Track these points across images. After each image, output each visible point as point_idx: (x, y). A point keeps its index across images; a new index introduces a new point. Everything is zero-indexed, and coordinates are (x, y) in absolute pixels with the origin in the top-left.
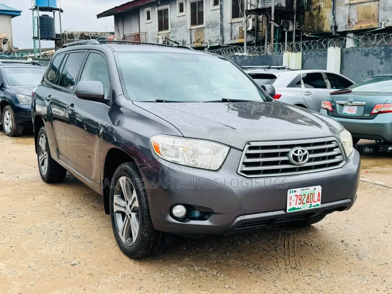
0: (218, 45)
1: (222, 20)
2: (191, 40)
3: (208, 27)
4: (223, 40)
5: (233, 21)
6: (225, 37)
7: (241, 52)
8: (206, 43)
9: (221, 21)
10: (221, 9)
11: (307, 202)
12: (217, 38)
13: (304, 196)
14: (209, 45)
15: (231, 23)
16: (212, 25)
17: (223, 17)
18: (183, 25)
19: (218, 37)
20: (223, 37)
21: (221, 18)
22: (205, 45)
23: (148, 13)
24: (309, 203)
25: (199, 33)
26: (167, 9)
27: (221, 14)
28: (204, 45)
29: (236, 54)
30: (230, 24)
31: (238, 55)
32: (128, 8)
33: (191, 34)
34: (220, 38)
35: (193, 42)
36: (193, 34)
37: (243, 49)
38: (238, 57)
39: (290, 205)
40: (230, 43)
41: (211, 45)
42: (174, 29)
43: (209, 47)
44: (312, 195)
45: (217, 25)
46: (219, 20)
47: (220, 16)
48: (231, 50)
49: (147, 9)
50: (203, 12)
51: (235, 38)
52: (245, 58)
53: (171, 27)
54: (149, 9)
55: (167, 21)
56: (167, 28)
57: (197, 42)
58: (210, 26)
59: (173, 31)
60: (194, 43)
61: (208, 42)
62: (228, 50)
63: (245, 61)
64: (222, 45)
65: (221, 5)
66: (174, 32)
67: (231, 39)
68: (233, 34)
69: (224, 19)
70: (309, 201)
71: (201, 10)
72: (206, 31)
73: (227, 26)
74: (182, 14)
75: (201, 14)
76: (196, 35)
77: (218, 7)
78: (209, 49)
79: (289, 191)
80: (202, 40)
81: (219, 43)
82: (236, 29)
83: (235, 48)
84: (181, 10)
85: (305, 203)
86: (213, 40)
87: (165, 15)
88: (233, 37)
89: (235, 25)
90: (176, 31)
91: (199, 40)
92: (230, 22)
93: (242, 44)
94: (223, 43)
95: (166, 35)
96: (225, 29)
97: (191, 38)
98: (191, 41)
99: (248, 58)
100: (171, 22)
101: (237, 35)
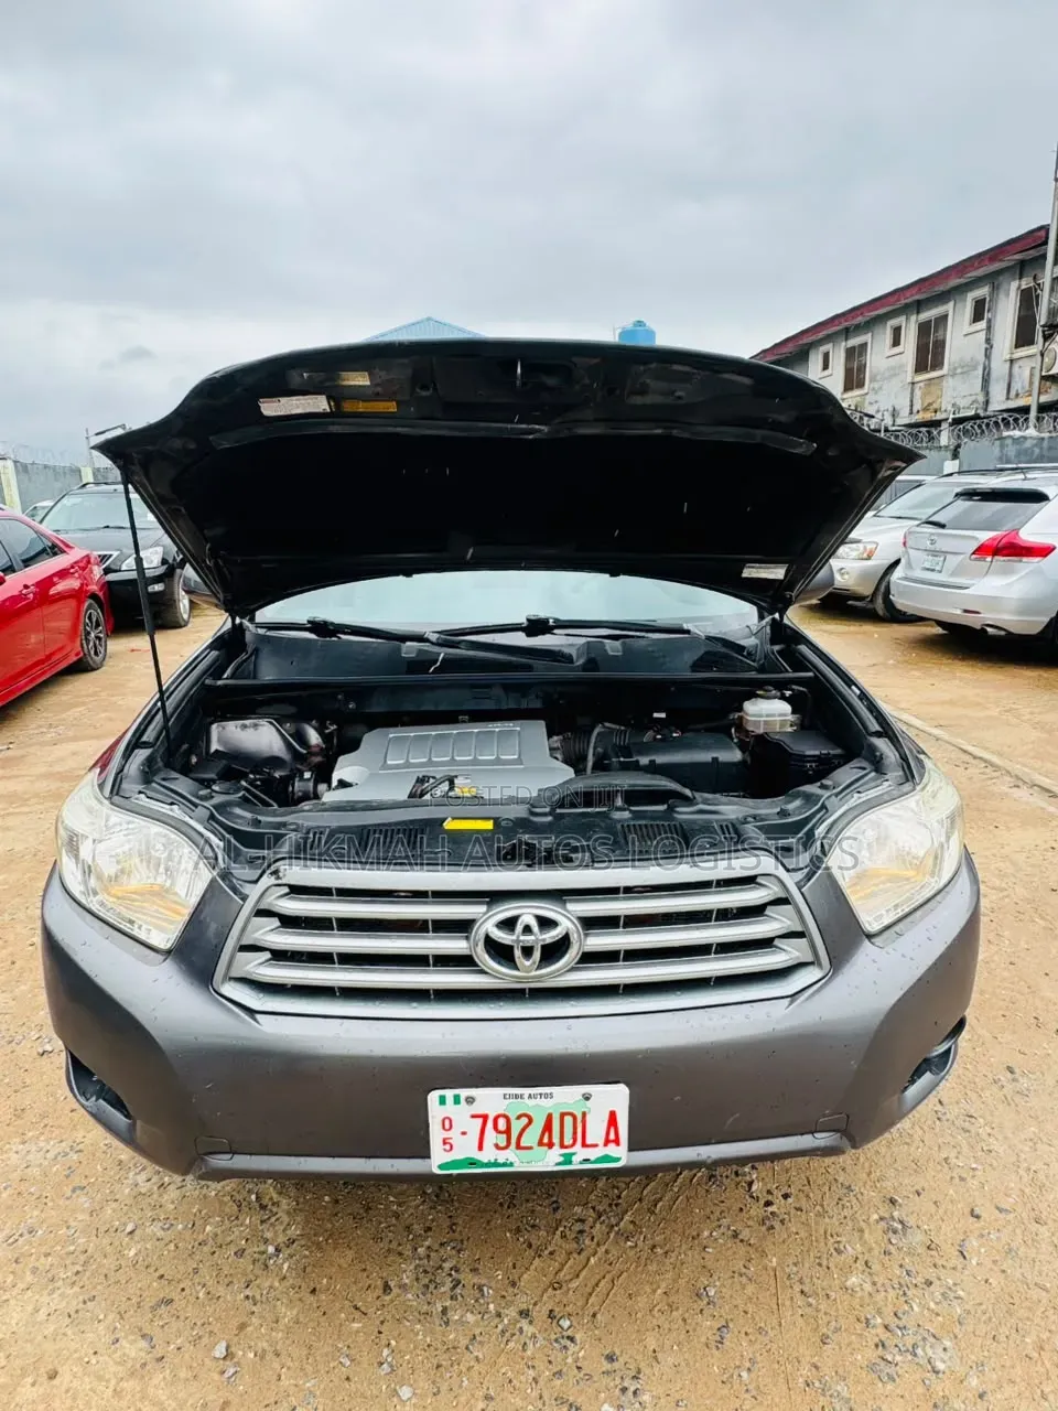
0: (973, 413)
1: (988, 355)
2: (912, 406)
3: (954, 375)
4: (987, 402)
5: (1016, 356)
6: (991, 395)
7: (1020, 430)
8: (945, 411)
9: (984, 358)
10: (989, 328)
11: (541, 1143)
12: (973, 398)
13: (524, 1121)
14: (952, 416)
15: (1012, 361)
16: (965, 369)
17: (991, 347)
18: (895, 375)
19: (976, 394)
20: (987, 394)
21: (986, 349)
22: (943, 416)
23: (826, 357)
24: (556, 1147)
25: (933, 388)
26: (866, 344)
27: (988, 340)
28: (939, 416)
29: (1005, 434)
30: (1008, 363)
31: (1009, 437)
32: (786, 350)
33: (912, 393)
34: (981, 398)
35: (915, 410)
36: (918, 393)
37: (1026, 420)
38: (1009, 441)
39: (448, 1147)
40: (1004, 407)
41: (957, 416)
42: (876, 385)
43: (950, 420)
44: (568, 1120)
45: (975, 368)
46: (981, 358)
47: (984, 346)
48: (996, 423)
49: (823, 349)
50: (944, 342)
51: (1017, 395)
52: (1028, 444)
53: (871, 381)
54: (828, 347)
55: (862, 368)
56: (861, 385)
57: (925, 409)
58: (959, 371)
59: (874, 389)
60: (918, 412)
61: (950, 408)
62: (988, 425)
63: (1026, 450)
64: (982, 415)
65: (989, 321)
66: (876, 391)
67: (1008, 398)
68: (1012, 385)
69: (995, 353)
70: (556, 1140)
71: (941, 338)
72: (949, 383)
73: (999, 367)
74: (897, 350)
75: (940, 345)
76: (924, 396)
77: (982, 325)
78: (951, 425)
79: (433, 1097)
80: (935, 406)
81: (977, 409)
82: (1023, 373)
83: (1003, 419)
84: (896, 342)
85: (530, 1148)
86: (962, 403)
87: (860, 355)
88: (1013, 393)
89: (1020, 363)
90: (880, 388)
91: (930, 404)
92: (1008, 357)
93: (1025, 410)
94: (986, 410)
95: (858, 399)
96: (994, 375)
97: (912, 401)
98: (911, 410)
99: (1035, 442)
100: (871, 371)
101: (1023, 388)
